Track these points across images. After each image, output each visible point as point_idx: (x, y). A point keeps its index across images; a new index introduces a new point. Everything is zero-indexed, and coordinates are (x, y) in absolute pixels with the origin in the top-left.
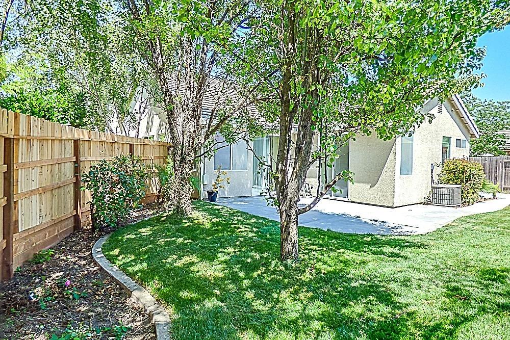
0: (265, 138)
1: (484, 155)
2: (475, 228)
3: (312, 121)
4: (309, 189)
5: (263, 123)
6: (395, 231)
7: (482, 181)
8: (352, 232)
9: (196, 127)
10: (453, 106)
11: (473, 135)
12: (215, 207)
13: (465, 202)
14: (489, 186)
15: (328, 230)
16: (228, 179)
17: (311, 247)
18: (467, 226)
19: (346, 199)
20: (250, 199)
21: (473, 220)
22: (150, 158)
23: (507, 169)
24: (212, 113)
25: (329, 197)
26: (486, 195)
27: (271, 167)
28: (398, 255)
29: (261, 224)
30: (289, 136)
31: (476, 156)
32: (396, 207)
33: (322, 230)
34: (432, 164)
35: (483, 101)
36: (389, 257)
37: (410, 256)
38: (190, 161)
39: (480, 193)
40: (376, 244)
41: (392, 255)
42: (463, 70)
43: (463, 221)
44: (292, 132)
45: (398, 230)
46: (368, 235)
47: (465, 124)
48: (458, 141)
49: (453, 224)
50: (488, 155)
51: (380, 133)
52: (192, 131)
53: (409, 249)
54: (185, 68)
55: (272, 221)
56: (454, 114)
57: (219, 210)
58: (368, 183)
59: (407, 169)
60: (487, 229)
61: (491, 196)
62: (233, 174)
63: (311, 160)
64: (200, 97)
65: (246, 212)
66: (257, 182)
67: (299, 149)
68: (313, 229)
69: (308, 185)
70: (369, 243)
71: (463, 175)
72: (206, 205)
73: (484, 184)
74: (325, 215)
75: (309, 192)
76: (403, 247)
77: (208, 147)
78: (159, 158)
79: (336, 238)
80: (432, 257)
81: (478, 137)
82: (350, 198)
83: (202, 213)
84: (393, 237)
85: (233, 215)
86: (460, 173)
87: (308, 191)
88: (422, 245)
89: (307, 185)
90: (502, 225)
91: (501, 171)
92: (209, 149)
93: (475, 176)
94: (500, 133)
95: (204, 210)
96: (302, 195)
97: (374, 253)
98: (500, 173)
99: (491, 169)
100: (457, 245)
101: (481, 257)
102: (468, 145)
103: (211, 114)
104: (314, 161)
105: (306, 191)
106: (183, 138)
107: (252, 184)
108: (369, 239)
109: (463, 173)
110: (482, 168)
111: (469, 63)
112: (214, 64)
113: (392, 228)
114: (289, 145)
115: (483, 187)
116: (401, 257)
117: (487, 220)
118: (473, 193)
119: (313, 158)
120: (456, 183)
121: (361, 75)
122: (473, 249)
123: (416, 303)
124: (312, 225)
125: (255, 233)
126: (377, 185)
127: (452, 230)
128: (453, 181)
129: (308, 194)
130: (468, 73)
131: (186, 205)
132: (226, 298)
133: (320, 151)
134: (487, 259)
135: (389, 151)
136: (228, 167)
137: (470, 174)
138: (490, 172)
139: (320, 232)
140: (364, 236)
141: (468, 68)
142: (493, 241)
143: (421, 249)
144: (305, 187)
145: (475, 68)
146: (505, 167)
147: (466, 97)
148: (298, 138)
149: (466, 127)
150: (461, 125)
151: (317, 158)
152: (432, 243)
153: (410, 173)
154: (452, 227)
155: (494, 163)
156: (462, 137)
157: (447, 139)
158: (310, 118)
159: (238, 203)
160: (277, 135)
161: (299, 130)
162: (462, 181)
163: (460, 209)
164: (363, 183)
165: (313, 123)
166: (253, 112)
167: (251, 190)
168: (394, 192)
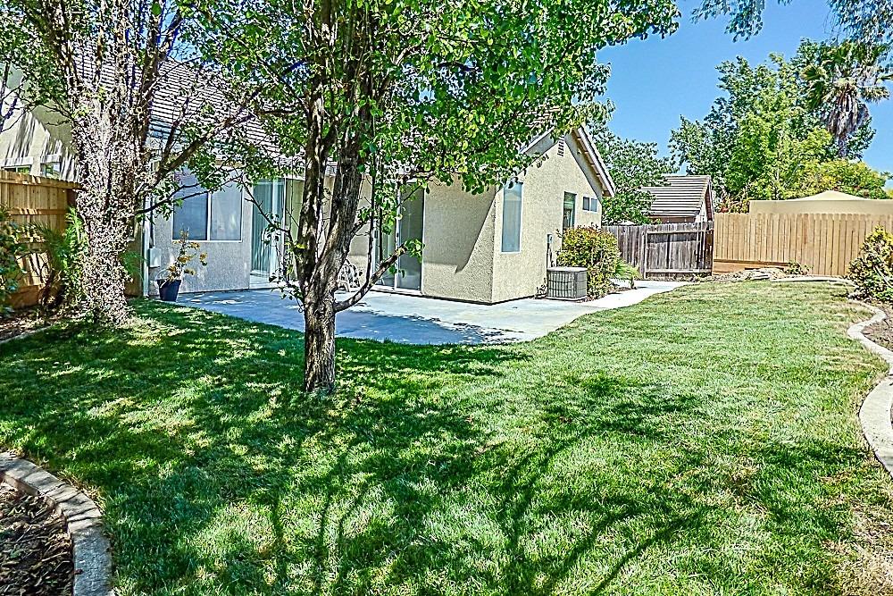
0: (275, 183)
1: (623, 223)
2: (599, 329)
3: (359, 156)
4: (355, 275)
5: (273, 155)
6: (490, 338)
7: (615, 261)
8: (424, 343)
9: (138, 154)
10: (580, 145)
11: (606, 193)
12: (175, 310)
13: (592, 294)
14: (625, 269)
15: (385, 342)
16: (203, 256)
17: (356, 369)
18: (589, 327)
19: (418, 293)
20: (247, 294)
21: (599, 319)
22: (26, 213)
23: (651, 244)
24: (174, 129)
25: (390, 289)
26: (622, 284)
27: (289, 232)
28: (489, 372)
29: (269, 337)
30: (322, 181)
31: (612, 224)
32: (495, 304)
33: (376, 342)
34: (548, 235)
35: (623, 141)
36: (477, 374)
37: (507, 371)
38: (124, 220)
39: (613, 280)
40: (459, 357)
41: (481, 372)
42: (583, 94)
43: (586, 320)
44: (327, 173)
45: (494, 338)
46: (449, 346)
47: (596, 174)
48: (586, 200)
49: (571, 326)
50: (628, 223)
51: (467, 183)
52: (129, 161)
53: (506, 363)
54: (115, 37)
55: (288, 331)
56: (581, 158)
57: (184, 314)
58: (452, 264)
59: (511, 242)
60: (615, 330)
61: (627, 284)
62: (211, 247)
63: (357, 221)
64: (148, 97)
65: (239, 316)
66: (259, 264)
67: (338, 204)
68: (360, 340)
69: (355, 269)
70: (448, 358)
71: (590, 251)
72: (157, 307)
73: (619, 267)
74: (382, 319)
75: (356, 281)
76: (497, 360)
77: (164, 195)
78: (46, 212)
79: (398, 353)
80: (536, 371)
81: (613, 195)
82: (424, 290)
83: (149, 321)
84: (483, 348)
85: (211, 323)
86: (586, 250)
87: (354, 279)
88: (524, 357)
89: (352, 269)
90: (635, 324)
91: (642, 247)
92: (165, 198)
93: (606, 254)
94: (644, 190)
95: (154, 316)
96: (343, 287)
97: (454, 372)
98: (642, 250)
99: (630, 245)
100: (573, 353)
101: (599, 367)
102: (599, 207)
103: (170, 130)
104: (362, 224)
105: (351, 280)
106: (111, 175)
107: (250, 267)
108: (449, 352)
109: (590, 249)
110: (616, 241)
111: (590, 84)
112: (178, 36)
113: (486, 335)
114: (321, 196)
115: (617, 271)
116: (494, 374)
117: (618, 318)
118: (603, 280)
119: (361, 219)
120: (580, 265)
121: (440, 87)
122: (592, 358)
123: (507, 432)
124: (358, 335)
125: (258, 351)
126: (466, 268)
127: (569, 334)
128: (576, 262)
129: (354, 284)
130: (589, 98)
131: (115, 306)
132: (207, 459)
133: (373, 207)
134: (606, 370)
135: (485, 212)
136: (203, 234)
137: (600, 252)
138: (629, 250)
139: (373, 344)
140: (442, 347)
141: (589, 92)
142: (619, 345)
143: (522, 362)
144: (349, 272)
145: (596, 93)
146: (649, 242)
147: (600, 133)
148: (337, 186)
149: (598, 180)
150: (591, 176)
151: (367, 219)
152: (539, 352)
153: (516, 248)
154: (569, 329)
155: (635, 235)
156: (592, 195)
157: (570, 197)
158: (357, 153)
159: (224, 302)
160: (299, 178)
161: (338, 170)
162: (588, 262)
163: (584, 304)
164: (445, 264)
165: (361, 162)
166: (255, 132)
167: (248, 279)
168: (491, 279)
